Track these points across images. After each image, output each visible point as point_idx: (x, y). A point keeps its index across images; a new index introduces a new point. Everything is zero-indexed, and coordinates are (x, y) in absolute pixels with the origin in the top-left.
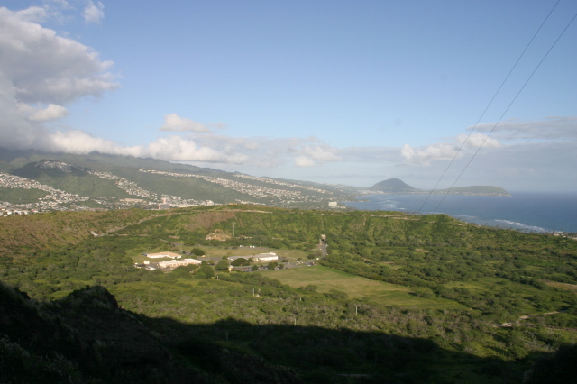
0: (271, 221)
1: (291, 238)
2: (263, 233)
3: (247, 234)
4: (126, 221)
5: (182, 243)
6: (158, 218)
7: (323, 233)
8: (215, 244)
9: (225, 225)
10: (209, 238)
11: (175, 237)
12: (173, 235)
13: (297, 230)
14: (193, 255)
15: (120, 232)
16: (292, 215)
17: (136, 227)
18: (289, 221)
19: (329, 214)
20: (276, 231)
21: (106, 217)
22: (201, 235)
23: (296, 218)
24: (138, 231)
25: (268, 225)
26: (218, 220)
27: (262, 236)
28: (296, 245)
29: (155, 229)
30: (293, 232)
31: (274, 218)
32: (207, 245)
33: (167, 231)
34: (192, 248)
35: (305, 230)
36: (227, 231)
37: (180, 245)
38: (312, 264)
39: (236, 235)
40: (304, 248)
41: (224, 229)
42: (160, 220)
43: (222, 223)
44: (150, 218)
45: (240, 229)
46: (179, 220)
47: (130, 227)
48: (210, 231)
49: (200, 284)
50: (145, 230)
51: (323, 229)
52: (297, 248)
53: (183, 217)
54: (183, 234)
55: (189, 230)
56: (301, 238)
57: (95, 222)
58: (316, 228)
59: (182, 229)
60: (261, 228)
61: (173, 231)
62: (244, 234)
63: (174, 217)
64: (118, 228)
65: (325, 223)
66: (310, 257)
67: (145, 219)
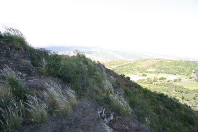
0: (171, 65)
1: (180, 71)
2: (168, 69)
3: (162, 69)
4: (118, 64)
5: (138, 72)
6: (129, 63)
7: (193, 69)
8: (150, 72)
9: (154, 66)
10: (148, 70)
11: (135, 70)
12: (135, 69)
13: (182, 68)
14: (143, 76)
15: (116, 68)
16: (180, 62)
17: (122, 66)
18: (178, 64)
19: (195, 62)
20: (173, 68)
21: (112, 63)
22: (145, 69)
23: (181, 64)
24: (122, 68)
25: (170, 66)
26: (151, 64)
27: (168, 70)
28: (183, 74)
29: (128, 67)
30: (180, 69)
31: (172, 63)
32: (147, 73)
33: (133, 68)
34: (142, 74)
35: (185, 68)
36: (154, 68)
37: (137, 73)
38: (192, 81)
39: (158, 70)
40: (186, 75)
41: (153, 67)
42: (130, 64)
43: (152, 65)
44: (126, 63)
45: (159, 67)
46: (137, 64)
47: (120, 66)
48: (148, 68)
49: (149, 86)
50: (125, 67)
51: (193, 68)
52: (183, 75)
53: (138, 63)
54: (138, 69)
55: (140, 68)
56: (184, 71)
57: (108, 64)
58: (190, 67)
59: (138, 67)
60: (167, 67)
61: (134, 68)
62: (161, 69)
63: (135, 63)
64: (116, 67)
65: (193, 65)
66: (190, 78)
67: (125, 64)
